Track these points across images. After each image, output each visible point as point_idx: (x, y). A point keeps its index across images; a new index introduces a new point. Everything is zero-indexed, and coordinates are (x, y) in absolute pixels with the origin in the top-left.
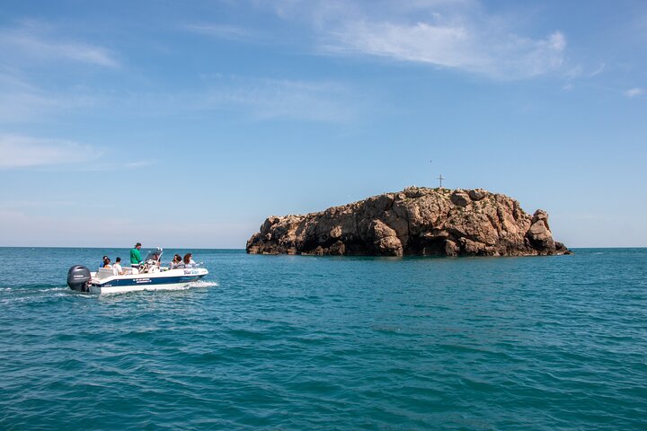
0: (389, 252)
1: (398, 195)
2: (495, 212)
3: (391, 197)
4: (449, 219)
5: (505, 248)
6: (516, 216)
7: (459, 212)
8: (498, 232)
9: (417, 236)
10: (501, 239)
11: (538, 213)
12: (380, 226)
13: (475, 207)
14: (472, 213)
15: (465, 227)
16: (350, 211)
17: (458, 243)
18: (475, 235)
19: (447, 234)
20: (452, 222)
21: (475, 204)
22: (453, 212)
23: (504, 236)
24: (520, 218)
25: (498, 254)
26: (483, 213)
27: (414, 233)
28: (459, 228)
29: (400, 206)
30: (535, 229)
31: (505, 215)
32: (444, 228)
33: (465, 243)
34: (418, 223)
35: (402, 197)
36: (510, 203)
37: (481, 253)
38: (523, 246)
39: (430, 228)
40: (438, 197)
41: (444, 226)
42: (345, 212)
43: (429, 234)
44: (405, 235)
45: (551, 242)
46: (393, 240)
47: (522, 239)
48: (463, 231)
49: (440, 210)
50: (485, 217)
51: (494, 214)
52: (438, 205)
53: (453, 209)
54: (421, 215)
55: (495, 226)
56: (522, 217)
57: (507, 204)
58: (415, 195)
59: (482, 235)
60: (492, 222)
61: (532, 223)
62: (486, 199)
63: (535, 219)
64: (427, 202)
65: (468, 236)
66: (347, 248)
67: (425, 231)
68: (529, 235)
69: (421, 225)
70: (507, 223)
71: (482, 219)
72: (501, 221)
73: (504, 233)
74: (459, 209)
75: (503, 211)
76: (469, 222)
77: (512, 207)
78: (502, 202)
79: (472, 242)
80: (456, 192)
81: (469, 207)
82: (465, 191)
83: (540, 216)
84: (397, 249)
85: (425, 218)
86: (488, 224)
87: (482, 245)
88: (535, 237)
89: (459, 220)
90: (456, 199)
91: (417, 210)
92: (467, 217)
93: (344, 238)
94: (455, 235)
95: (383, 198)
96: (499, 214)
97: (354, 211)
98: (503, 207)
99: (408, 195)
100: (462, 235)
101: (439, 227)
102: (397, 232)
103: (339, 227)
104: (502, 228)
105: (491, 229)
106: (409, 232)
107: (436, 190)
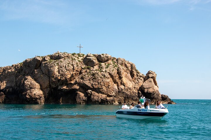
0: (34, 101)
1: (44, 58)
2: (116, 71)
3: (40, 59)
4: (80, 76)
5: (122, 98)
6: (132, 75)
7: (88, 71)
8: (118, 86)
9: (56, 89)
10: (120, 92)
11: (149, 73)
12: (29, 80)
13: (100, 67)
14: (97, 72)
15: (92, 82)
16: (13, 70)
17: (86, 94)
18: (98, 88)
19: (78, 87)
20: (82, 78)
21: (100, 65)
22: (84, 71)
23: (122, 90)
24: (135, 77)
25: (117, 103)
26: (106, 71)
27: (54, 86)
28: (87, 83)
29: (45, 66)
30: (146, 84)
31: (124, 74)
32: (76, 83)
33: (91, 94)
34: (56, 78)
35: (48, 59)
36: (128, 65)
37: (103, 102)
38: (136, 98)
39: (66, 82)
40: (73, 60)
41: (76, 81)
42: (10, 71)
43: (65, 87)
44: (47, 88)
45: (158, 95)
46: (37, 92)
47: (137, 92)
48: (89, 85)
49: (74, 69)
50: (107, 75)
51: (114, 72)
52: (73, 65)
53: (84, 69)
54: (59, 73)
55: (115, 82)
56: (137, 76)
57: (126, 66)
58: (56, 58)
59: (104, 88)
60: (113, 79)
61: (145, 80)
62: (110, 62)
63: (147, 78)
64: (64, 62)
65: (94, 89)
66: (7, 98)
67: (62, 85)
68: (142, 89)
69: (59, 80)
70: (124, 80)
71: (104, 76)
72: (120, 78)
73: (122, 87)
74: (88, 68)
75: (122, 71)
76: (95, 78)
77: (130, 68)
78: (122, 64)
79: (96, 94)
80: (87, 56)
81: (96, 67)
82: (94, 55)
83: (150, 75)
84: (40, 99)
85: (62, 75)
86: (110, 80)
87: (104, 96)
88: (146, 90)
89: (88, 77)
90: (88, 61)
91: (56, 69)
92: (93, 75)
93: (6, 90)
94: (84, 88)
95: (35, 60)
96: (119, 73)
97: (16, 69)
98: (122, 68)
99: (52, 57)
100: (89, 88)
101: (73, 82)
102: (41, 86)
103: (5, 82)
104: (121, 84)
105: (112, 84)
106: (50, 85)
107: (73, 54)
